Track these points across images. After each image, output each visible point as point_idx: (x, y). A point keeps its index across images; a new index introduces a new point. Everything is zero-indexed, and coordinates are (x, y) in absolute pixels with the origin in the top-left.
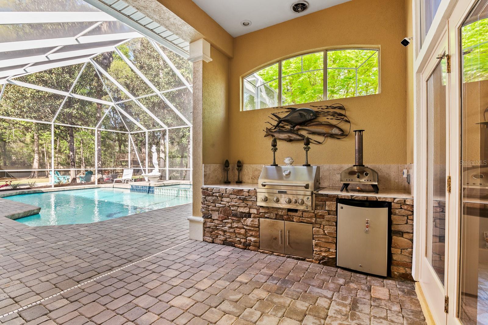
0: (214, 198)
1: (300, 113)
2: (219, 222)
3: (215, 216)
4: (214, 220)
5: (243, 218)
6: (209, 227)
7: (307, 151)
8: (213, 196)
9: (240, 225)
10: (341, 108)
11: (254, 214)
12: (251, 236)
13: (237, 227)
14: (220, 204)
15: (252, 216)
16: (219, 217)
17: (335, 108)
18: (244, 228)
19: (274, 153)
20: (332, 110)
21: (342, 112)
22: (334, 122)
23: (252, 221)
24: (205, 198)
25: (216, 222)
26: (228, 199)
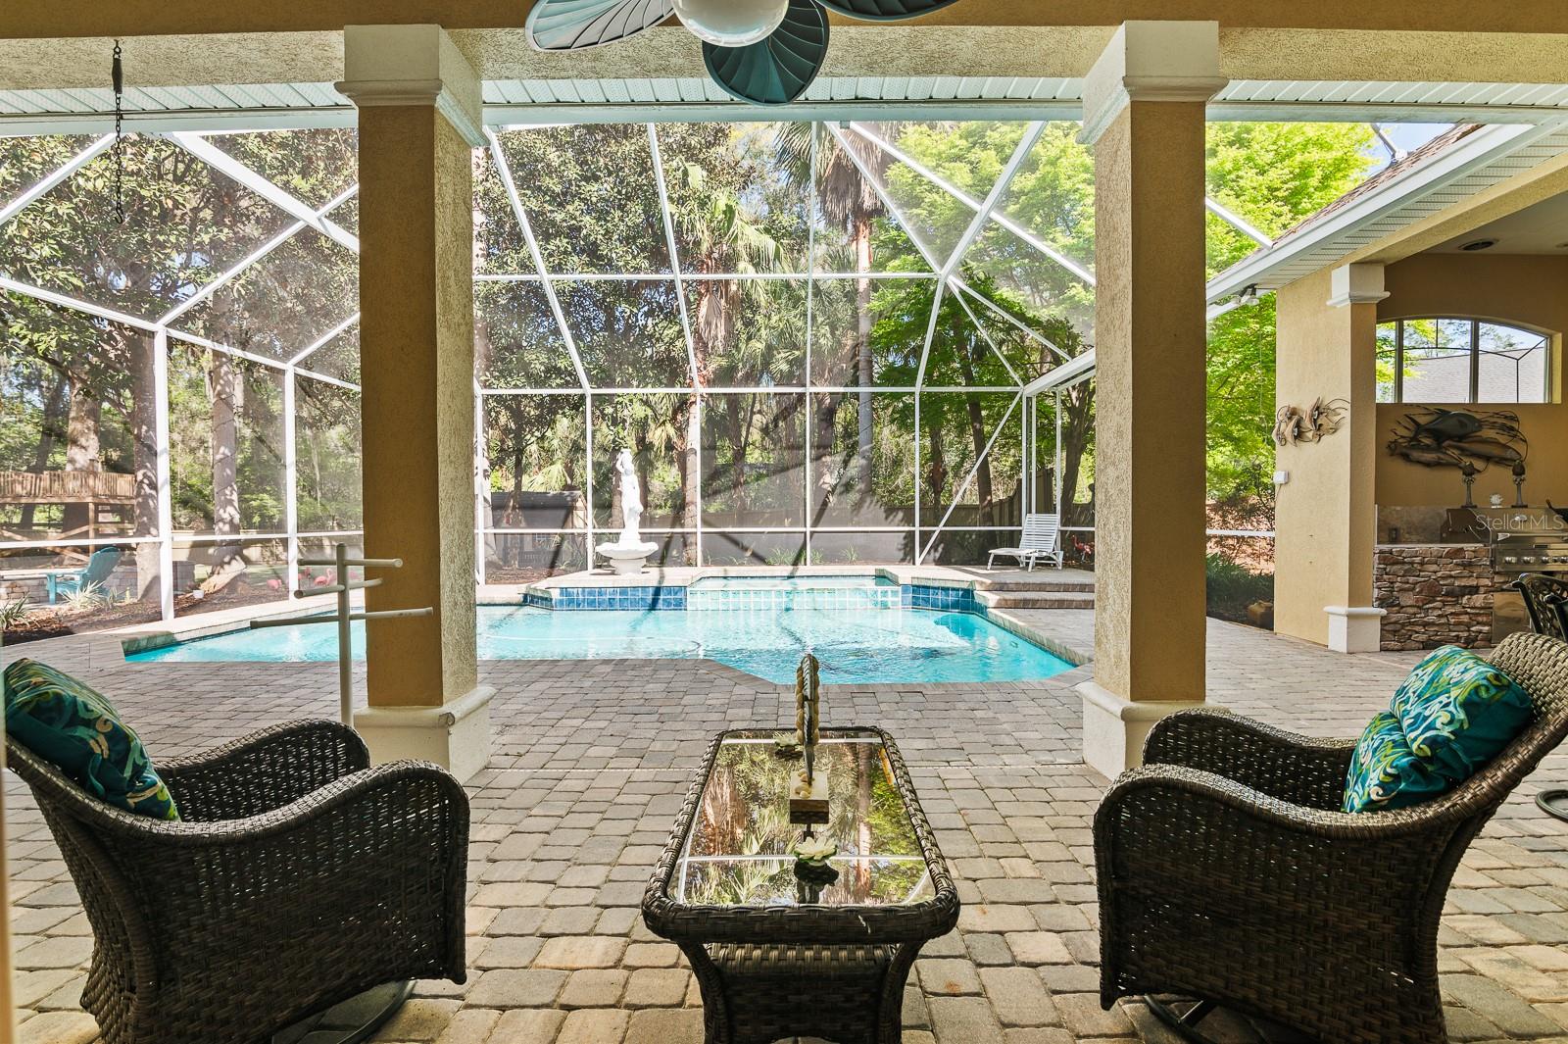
0: (1407, 567)
1: (1460, 421)
2: (1415, 610)
3: (1408, 599)
4: (1403, 607)
5: (1463, 596)
6: (1396, 623)
7: (1519, 485)
8: (1404, 563)
9: (1458, 609)
10: (1514, 419)
11: (1487, 586)
12: (1478, 623)
13: (1452, 614)
14: (1418, 576)
15: (1482, 590)
16: (1417, 601)
17: (1506, 417)
18: (1467, 613)
19: (1469, 488)
20: (1500, 421)
21: (1515, 425)
22: (1503, 439)
23: (1485, 598)
24: (1385, 569)
25: (1411, 610)
26: (1434, 567)
